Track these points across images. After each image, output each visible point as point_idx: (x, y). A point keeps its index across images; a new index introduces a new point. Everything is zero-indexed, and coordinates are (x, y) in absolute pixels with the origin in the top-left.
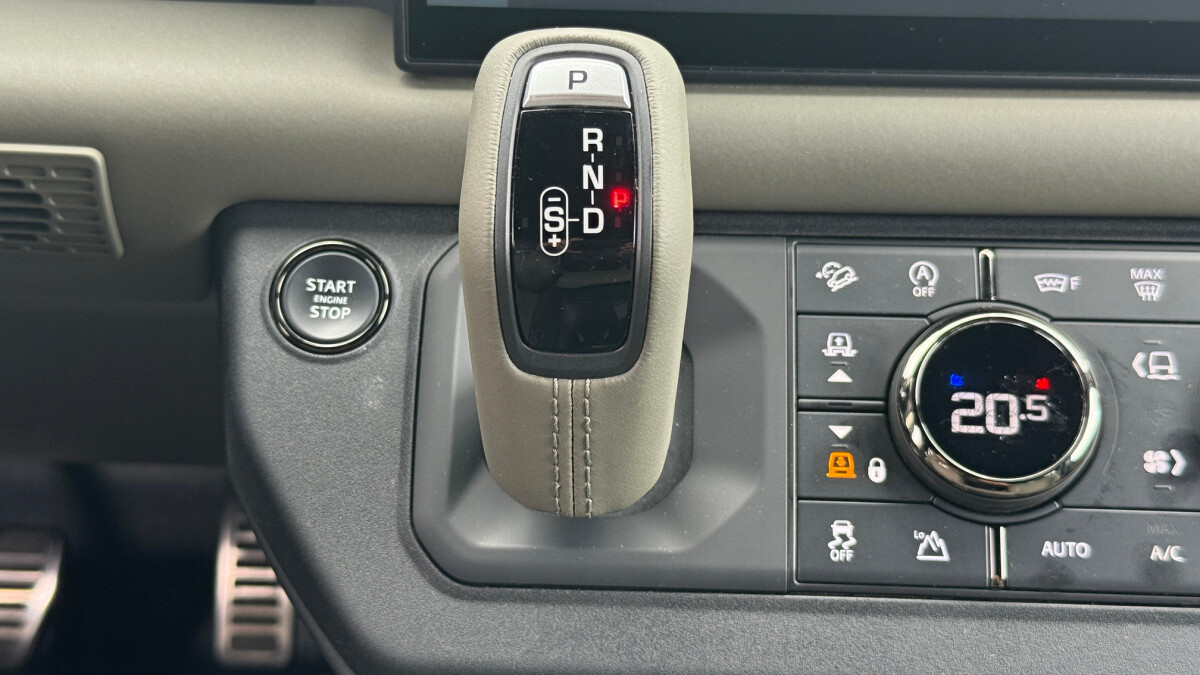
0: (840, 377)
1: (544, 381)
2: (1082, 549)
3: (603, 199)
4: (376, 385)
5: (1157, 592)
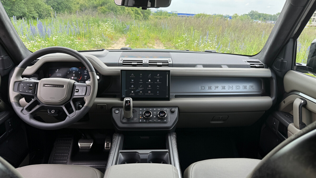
0: (141, 114)
1: (126, 111)
2: (151, 121)
3: (129, 104)
4: (119, 115)
5: (155, 122)
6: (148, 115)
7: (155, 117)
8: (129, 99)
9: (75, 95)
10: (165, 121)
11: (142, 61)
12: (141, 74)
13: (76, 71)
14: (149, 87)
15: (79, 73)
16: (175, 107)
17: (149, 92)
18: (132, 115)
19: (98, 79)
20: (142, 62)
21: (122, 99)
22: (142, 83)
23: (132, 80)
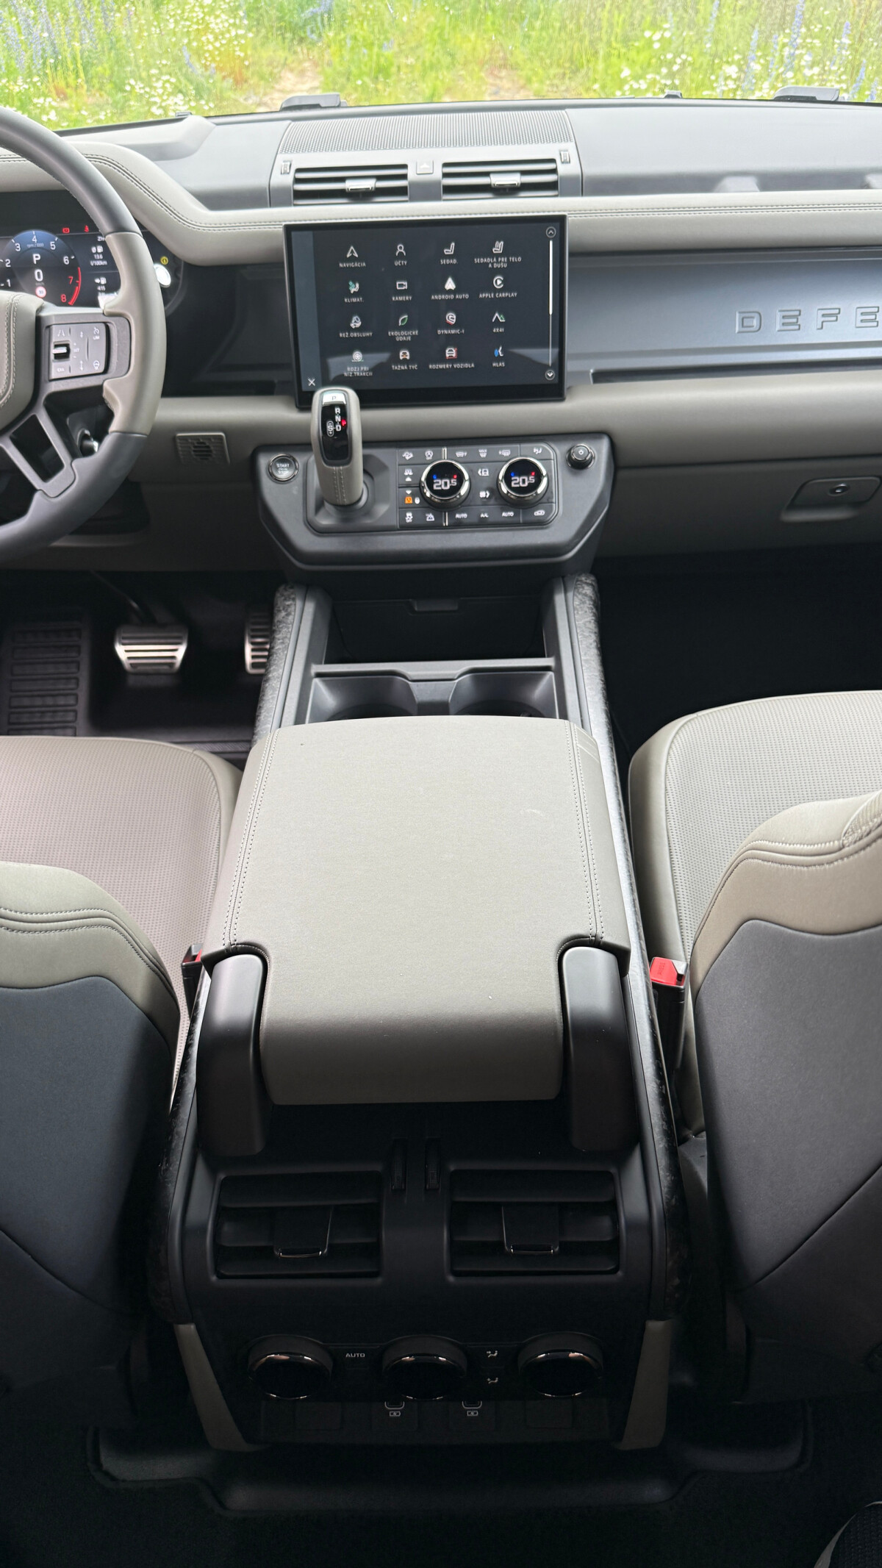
0: (408, 479)
1: (331, 468)
2: (465, 515)
3: (341, 423)
4: (296, 489)
5: (482, 525)
6: (446, 484)
7: (483, 494)
8: (339, 398)
9: (54, 376)
10: (539, 513)
11: (405, 166)
12: (401, 249)
13: (44, 252)
14: (449, 326)
15: (66, 260)
16: (593, 434)
17: (451, 352)
18: (362, 486)
19: (164, 289)
20: (404, 177)
21: (304, 402)
22: (407, 298)
23: (351, 283)
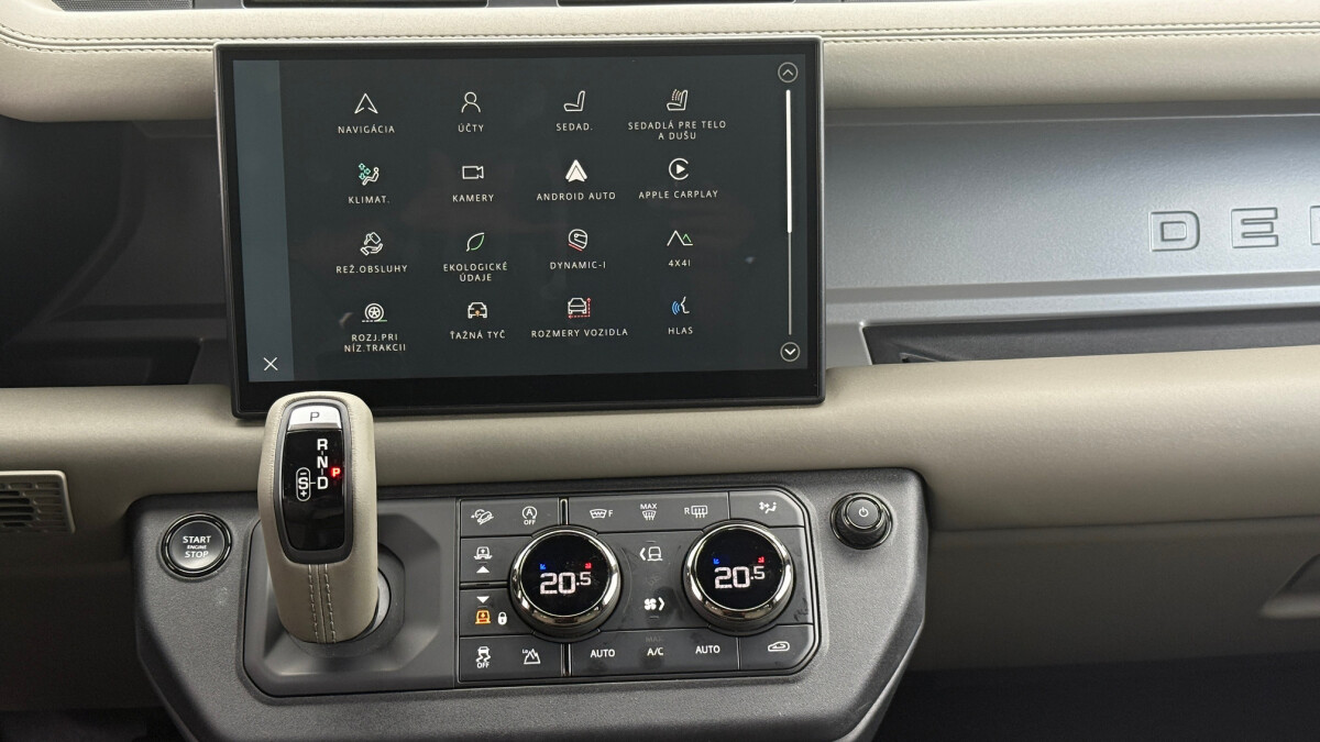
0: (483, 570)
1: (304, 566)
2: (611, 653)
3: (327, 472)
4: (223, 593)
5: (651, 673)
6: (567, 583)
7: (650, 604)
8: (327, 416)
10: (779, 647)
12: (470, 99)
14: (575, 255)
16: (890, 471)
17: (579, 307)
21: (252, 407)
22: (484, 198)
23: (362, 166)
